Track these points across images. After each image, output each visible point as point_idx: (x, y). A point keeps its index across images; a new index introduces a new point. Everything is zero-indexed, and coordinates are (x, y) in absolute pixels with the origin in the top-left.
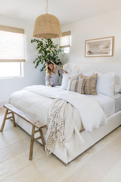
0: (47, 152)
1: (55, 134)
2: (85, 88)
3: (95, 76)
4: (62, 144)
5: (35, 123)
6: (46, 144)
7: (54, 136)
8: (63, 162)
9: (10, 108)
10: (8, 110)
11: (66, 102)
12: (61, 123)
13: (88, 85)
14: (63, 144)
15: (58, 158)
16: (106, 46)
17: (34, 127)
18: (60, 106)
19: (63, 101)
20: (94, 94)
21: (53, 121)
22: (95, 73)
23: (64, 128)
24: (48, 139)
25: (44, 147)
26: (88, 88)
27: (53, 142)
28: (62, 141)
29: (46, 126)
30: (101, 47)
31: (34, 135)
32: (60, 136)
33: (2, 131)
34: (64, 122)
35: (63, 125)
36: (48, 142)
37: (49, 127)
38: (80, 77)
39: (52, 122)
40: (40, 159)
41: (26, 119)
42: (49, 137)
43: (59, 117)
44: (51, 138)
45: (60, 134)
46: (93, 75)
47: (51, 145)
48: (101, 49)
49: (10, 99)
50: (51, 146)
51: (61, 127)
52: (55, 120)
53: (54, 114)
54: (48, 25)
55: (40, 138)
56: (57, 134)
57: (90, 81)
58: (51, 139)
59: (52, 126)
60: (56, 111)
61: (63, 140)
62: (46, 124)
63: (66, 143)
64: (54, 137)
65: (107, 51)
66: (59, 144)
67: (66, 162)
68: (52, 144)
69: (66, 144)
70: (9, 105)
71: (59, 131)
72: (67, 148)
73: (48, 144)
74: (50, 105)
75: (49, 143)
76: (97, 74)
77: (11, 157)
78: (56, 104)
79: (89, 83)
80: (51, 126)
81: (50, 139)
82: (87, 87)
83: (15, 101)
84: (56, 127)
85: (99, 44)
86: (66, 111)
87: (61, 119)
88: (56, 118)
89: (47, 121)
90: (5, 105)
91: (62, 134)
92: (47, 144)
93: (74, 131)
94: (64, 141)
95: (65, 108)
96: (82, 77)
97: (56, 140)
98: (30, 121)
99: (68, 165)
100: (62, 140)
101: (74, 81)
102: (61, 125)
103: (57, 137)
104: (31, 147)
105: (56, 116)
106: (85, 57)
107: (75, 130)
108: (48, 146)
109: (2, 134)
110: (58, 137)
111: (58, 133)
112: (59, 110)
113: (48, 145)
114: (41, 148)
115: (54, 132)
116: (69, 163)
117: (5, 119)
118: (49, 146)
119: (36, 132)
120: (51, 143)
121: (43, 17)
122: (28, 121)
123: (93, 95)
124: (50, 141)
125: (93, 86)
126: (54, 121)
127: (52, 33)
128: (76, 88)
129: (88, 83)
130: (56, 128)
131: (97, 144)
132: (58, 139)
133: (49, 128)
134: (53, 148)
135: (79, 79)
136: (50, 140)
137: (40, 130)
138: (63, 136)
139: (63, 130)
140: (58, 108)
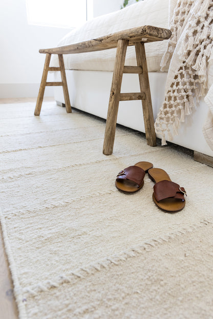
10: (49, 54)
15: (198, 158)
24: (172, 85)
27: (188, 96)
29: (169, 33)
33: (39, 115)
50: (179, 112)
55: (140, 97)
73: (171, 106)
75: (172, 102)
113: (168, 109)
117: (45, 83)
119: (126, 69)
137: (143, 68)
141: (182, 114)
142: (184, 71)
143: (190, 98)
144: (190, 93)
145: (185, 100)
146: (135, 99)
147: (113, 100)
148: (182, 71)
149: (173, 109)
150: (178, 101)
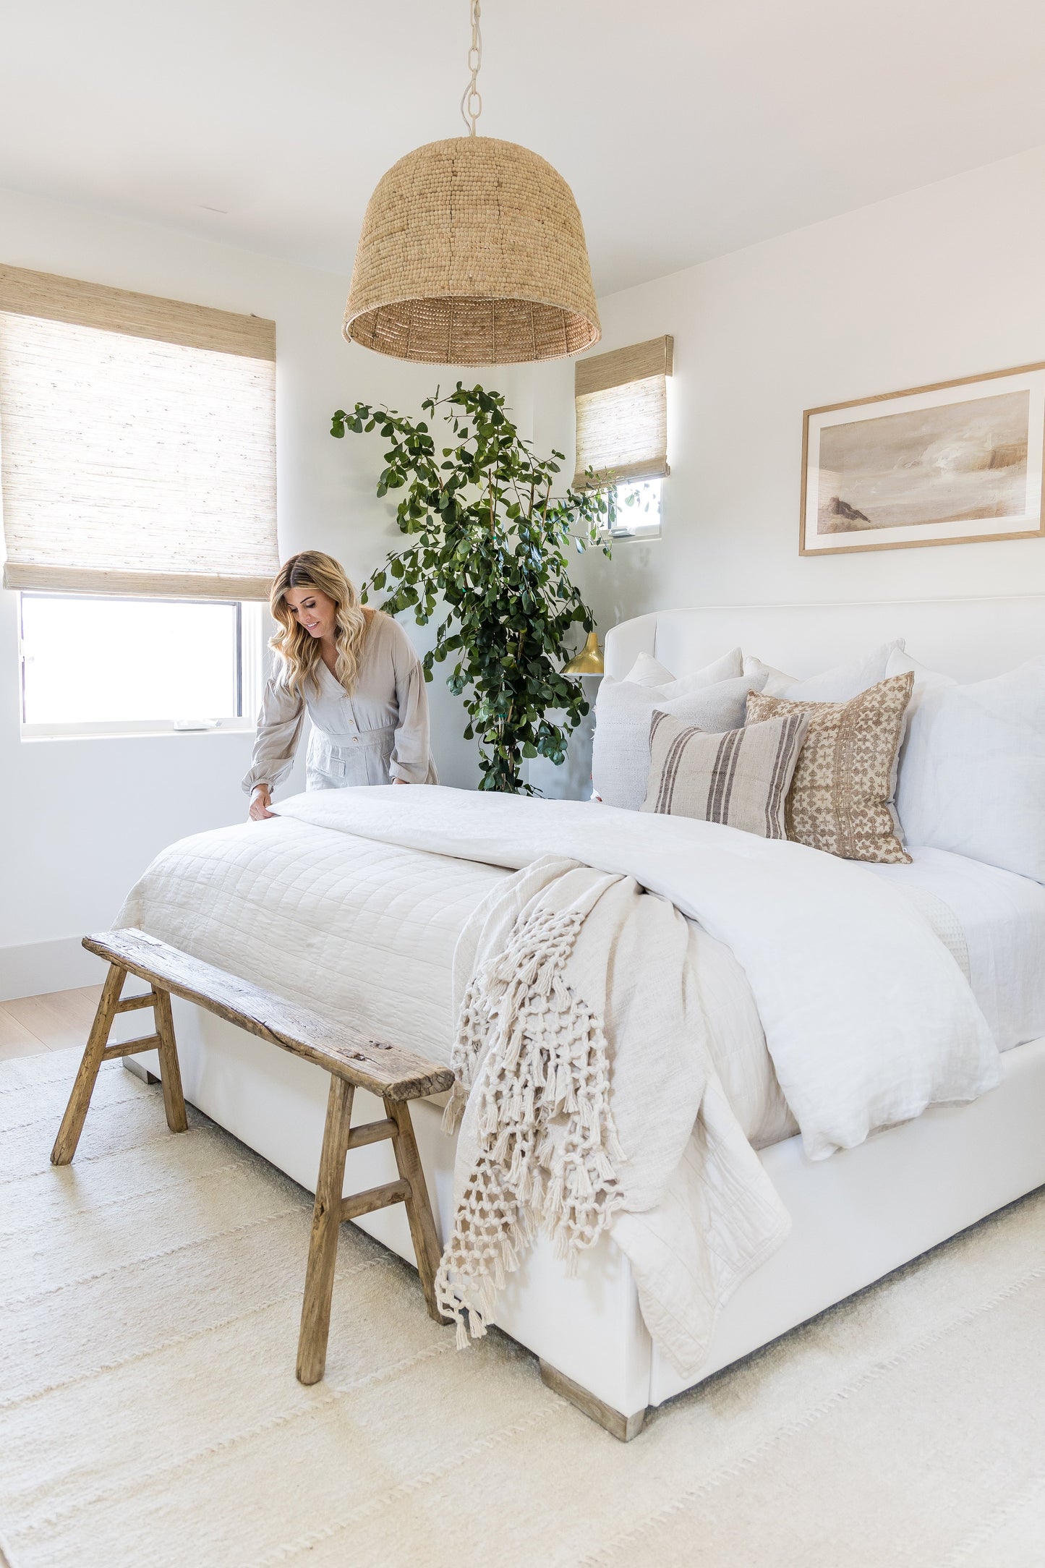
0: (459, 1319)
1: (527, 1146)
2: (802, 800)
3: (893, 700)
4: (588, 1230)
5: (357, 1057)
6: (448, 1247)
7: (520, 1166)
8: (600, 1405)
9: (136, 956)
10: (121, 968)
11: (629, 885)
12: (585, 1045)
13: (825, 777)
14: (594, 1233)
15: (548, 1377)
16: (989, 446)
17: (346, 1087)
18: (572, 907)
19: (603, 880)
20: (881, 855)
21: (511, 1032)
22: (891, 673)
23: (610, 1092)
24: (468, 1195)
25: (431, 1277)
26: (824, 799)
27: (506, 1226)
28: (591, 1205)
29: (448, 1080)
30: (941, 464)
31: (340, 1166)
32: (575, 1157)
33: (67, 1162)
34: (609, 1034)
35: (601, 1062)
36: (465, 1225)
37: (478, 1088)
38: (753, 713)
39: (503, 1039)
40: (389, 1378)
41: (276, 1027)
42: (474, 1179)
43: (561, 1001)
44: (494, 1188)
45: (577, 1138)
46: (870, 684)
47: (492, 1252)
48: (948, 477)
49: (139, 892)
50: (489, 1261)
51: (581, 1077)
52: (534, 1027)
53: (522, 974)
54: (481, 227)
55: (395, 1198)
56: (544, 1148)
57: (849, 736)
58: (492, 1198)
59: (502, 1076)
60: (542, 949)
61: (601, 1196)
62: (453, 1066)
63: (626, 1221)
64: (524, 1170)
65: (994, 496)
66: (560, 1231)
67: (630, 1407)
68: (497, 1246)
69: (626, 1233)
70: (135, 932)
71: (564, 1116)
72: (631, 1264)
73: (469, 1247)
74: (485, 906)
75: (472, 1238)
76: (910, 676)
78: (544, 900)
79: (838, 757)
80: (494, 1079)
81: (479, 1197)
82: (819, 794)
83: (181, 905)
84: (538, 1081)
85: (925, 430)
86: (624, 951)
87: (584, 1012)
88: (540, 1005)
89: (456, 1044)
90: (101, 937)
91: (595, 1137)
92: (457, 1246)
93: (700, 1118)
94: (610, 1204)
95: (621, 926)
96: (772, 709)
97: (534, 1204)
98: (309, 1042)
99: (639, 1432)
100: (591, 1191)
101: (699, 738)
102: (582, 1063)
103: (546, 1172)
104: (312, 1263)
105: (540, 988)
106: (803, 551)
107: (708, 1117)
108: (461, 1261)
109: (70, 1184)
110: (556, 1168)
111: (558, 1136)
112: (569, 938)
113: (463, 1252)
114: (404, 1299)
115: (518, 1129)
116: (650, 1413)
117: (98, 1051)
118: (476, 1262)
119: (357, 1136)
120: (491, 1231)
121: (437, 157)
122: (290, 1046)
123: (872, 859)
124: (483, 1214)
125: (873, 779)
126: (518, 1029)
127: (516, 296)
128: (720, 792)
129: (826, 753)
130: (539, 1091)
131: (909, 1280)
132: (555, 1185)
133: (473, 1104)
134: (508, 1276)
135: (750, 728)
136: (486, 1204)
137: (400, 1121)
138: (598, 1160)
139: (599, 1104)
140: (557, 923)
141: (498, 1269)
142: (488, 1170)
143: (514, 1228)
144: (509, 1218)
145: (501, 1235)
146: (382, 1206)
147: (322, 1227)
148: (485, 1167)
149: (476, 1253)
150: (485, 1238)
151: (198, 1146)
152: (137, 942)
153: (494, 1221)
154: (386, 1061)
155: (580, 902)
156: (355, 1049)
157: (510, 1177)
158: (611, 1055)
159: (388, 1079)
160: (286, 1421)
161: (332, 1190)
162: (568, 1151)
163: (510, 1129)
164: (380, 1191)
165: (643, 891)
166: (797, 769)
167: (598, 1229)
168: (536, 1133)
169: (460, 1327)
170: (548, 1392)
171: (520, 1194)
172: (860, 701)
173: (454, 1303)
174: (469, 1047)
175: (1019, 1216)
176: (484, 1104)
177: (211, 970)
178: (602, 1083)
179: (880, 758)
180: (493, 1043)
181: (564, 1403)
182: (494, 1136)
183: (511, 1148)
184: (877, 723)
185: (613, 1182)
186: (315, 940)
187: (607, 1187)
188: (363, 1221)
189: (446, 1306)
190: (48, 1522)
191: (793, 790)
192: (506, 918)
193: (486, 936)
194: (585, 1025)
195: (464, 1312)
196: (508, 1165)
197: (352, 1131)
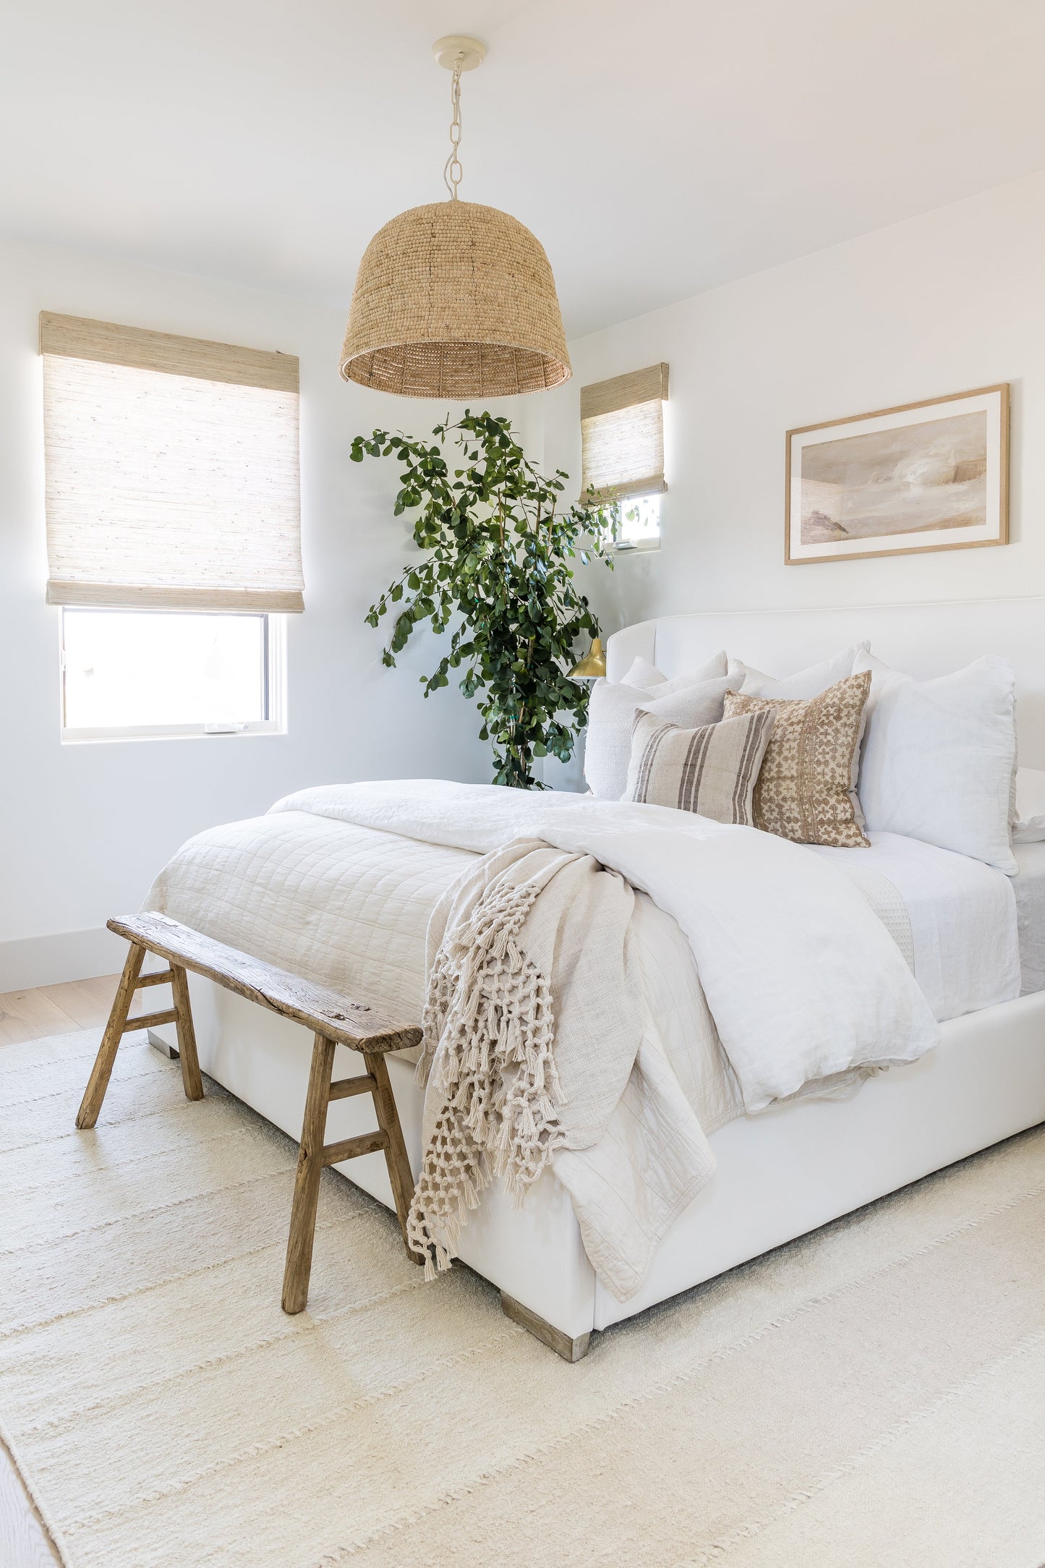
0: (428, 1254)
1: (483, 1094)
2: (769, 790)
3: (852, 697)
4: (531, 1166)
5: (338, 1017)
6: (417, 1189)
7: (477, 1111)
8: (552, 1330)
9: (154, 935)
10: (140, 947)
11: (587, 862)
12: (533, 1001)
13: (790, 768)
14: (537, 1168)
15: (509, 1308)
16: (953, 462)
17: (327, 1044)
18: (530, 881)
19: (560, 859)
20: (842, 839)
21: (470, 991)
22: (852, 671)
23: (555, 1043)
24: (434, 1140)
25: (405, 1218)
26: (789, 789)
27: (468, 1168)
28: (535, 1142)
29: (415, 1037)
30: (910, 479)
31: (323, 1115)
32: (523, 1101)
33: (91, 1126)
34: (558, 993)
35: (548, 1016)
36: (433, 1168)
37: (443, 1043)
38: (729, 710)
39: (464, 998)
40: (365, 1309)
41: (270, 993)
42: (439, 1125)
43: (515, 962)
44: (457, 1134)
45: (524, 1084)
46: (832, 682)
47: (455, 1191)
48: (916, 491)
49: (163, 881)
50: (454, 1200)
51: (529, 1029)
52: (490, 987)
53: (480, 940)
55: (374, 1147)
56: (498, 1097)
57: (811, 730)
58: (455, 1142)
59: (463, 1031)
60: (500, 918)
61: (544, 1134)
62: (423, 1025)
63: (567, 1156)
64: (481, 1115)
65: (964, 507)
66: (511, 1168)
67: (576, 1328)
68: (460, 1185)
69: (566, 1167)
70: (157, 915)
72: (573, 1199)
73: (436, 1187)
74: (457, 883)
75: (438, 1179)
76: (868, 675)
77: (141, 1291)
78: (506, 876)
79: (802, 750)
80: (456, 1035)
81: (444, 1141)
82: (784, 784)
83: (199, 891)
84: (492, 1034)
85: (895, 448)
86: (574, 920)
87: (532, 972)
88: (498, 967)
89: (427, 1006)
90: (125, 919)
91: (539, 1082)
92: (424, 1188)
93: (636, 1065)
94: (553, 1143)
95: (572, 899)
96: (744, 706)
97: (491, 1146)
98: (297, 1005)
99: (585, 1354)
100: (535, 1131)
101: (673, 733)
102: (530, 1017)
103: (498, 1116)
104: (297, 1203)
105: (495, 953)
106: (788, 561)
107: (644, 1065)
108: (429, 1200)
110: (508, 1112)
111: (512, 1084)
112: (525, 908)
113: (430, 1193)
115: (475, 1079)
116: (595, 1336)
117: (120, 1023)
118: (442, 1202)
119: (337, 1090)
120: (455, 1172)
122: (281, 1010)
123: (834, 843)
124: (448, 1157)
125: (835, 769)
126: (476, 989)
127: (488, 341)
128: (690, 782)
129: (790, 749)
131: (854, 1228)
132: (505, 1126)
134: (471, 1214)
135: (720, 724)
136: (449, 1148)
137: (378, 1076)
138: (543, 1103)
139: (544, 1054)
140: (515, 896)
141: (461, 1207)
142: (453, 1117)
143: (476, 1170)
144: (471, 1161)
145: (463, 1176)
146: (362, 1154)
147: (305, 1170)
148: (449, 1114)
149: (442, 1193)
150: (449, 1179)
151: (213, 1112)
152: (156, 924)
153: (456, 1163)
154: (364, 1020)
155: (538, 877)
156: (337, 1011)
157: (469, 1121)
158: (557, 1009)
159: (361, 1034)
160: (269, 1344)
161: (314, 1137)
162: (516, 1096)
163: (469, 1079)
164: (360, 1140)
165: (602, 868)
166: (765, 761)
167: (541, 1165)
168: (493, 1082)
169: (428, 1262)
170: (507, 1321)
171: (477, 1137)
172: (823, 699)
173: (423, 1240)
174: (437, 1008)
175: (968, 1174)
176: (447, 1056)
177: (221, 946)
178: (547, 1035)
179: (840, 750)
180: (456, 1003)
181: (520, 1330)
182: (457, 1085)
183: (470, 1096)
184: (838, 718)
185: (555, 1123)
186: (312, 918)
187: (550, 1128)
188: (344, 1167)
189: (416, 1243)
190: (51, 1424)
191: (760, 780)
192: (474, 892)
193: (456, 909)
194: (534, 983)
195: (432, 1247)
196: (468, 1112)
197: (333, 1085)
